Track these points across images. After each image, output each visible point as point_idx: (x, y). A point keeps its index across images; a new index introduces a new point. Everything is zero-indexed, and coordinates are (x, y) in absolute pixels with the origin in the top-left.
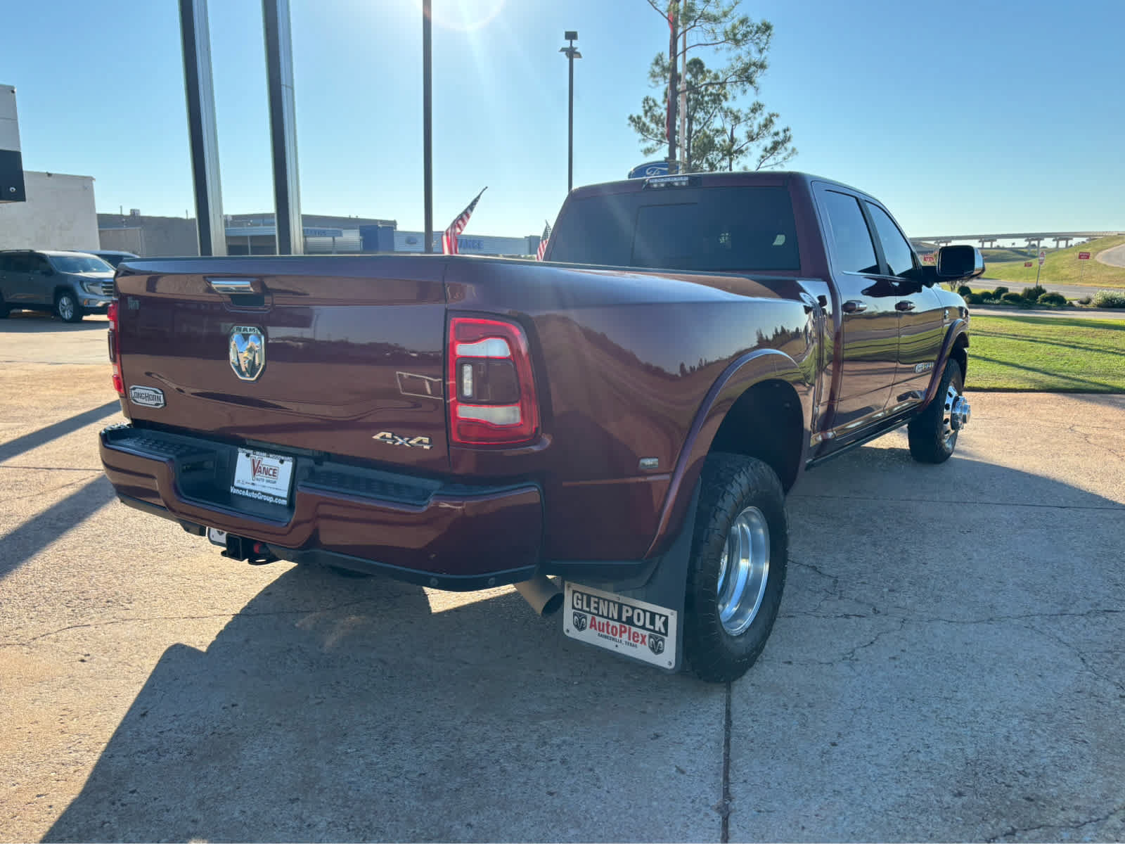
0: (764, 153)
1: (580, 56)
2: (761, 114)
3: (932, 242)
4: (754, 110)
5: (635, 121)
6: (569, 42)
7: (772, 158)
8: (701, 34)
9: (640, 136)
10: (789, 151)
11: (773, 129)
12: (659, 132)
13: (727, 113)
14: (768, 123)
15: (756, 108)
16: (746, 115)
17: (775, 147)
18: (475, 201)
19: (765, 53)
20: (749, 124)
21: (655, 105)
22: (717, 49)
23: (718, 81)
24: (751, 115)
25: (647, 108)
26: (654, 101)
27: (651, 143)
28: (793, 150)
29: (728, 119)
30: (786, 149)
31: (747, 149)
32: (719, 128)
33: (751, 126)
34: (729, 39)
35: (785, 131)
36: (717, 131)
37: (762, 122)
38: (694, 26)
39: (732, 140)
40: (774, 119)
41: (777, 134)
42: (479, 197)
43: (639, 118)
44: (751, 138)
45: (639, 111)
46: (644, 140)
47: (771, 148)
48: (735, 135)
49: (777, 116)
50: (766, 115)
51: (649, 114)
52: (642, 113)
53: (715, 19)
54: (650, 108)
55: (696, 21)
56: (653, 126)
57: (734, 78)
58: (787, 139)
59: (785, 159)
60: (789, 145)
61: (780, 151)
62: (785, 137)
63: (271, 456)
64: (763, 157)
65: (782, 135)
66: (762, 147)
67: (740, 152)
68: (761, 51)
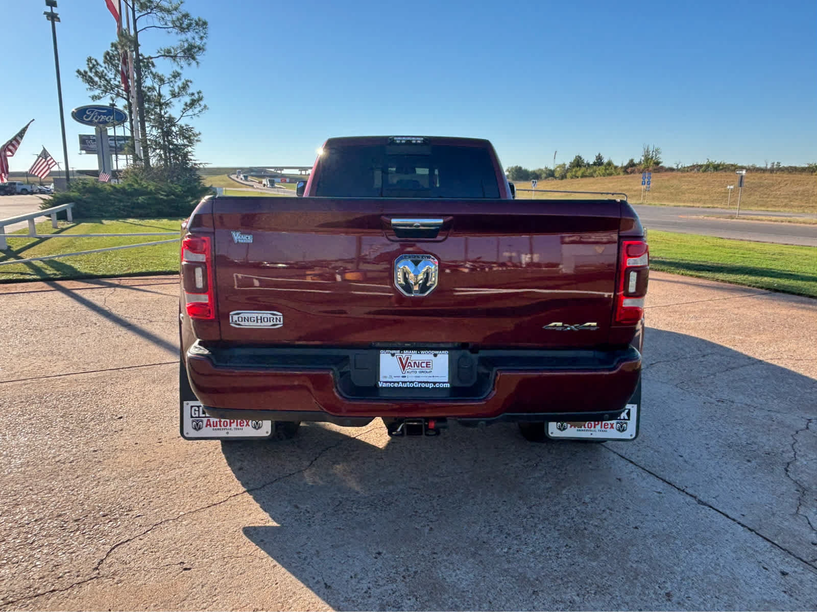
0: (185, 107)
1: (59, 21)
2: (180, 79)
3: (273, 170)
4: (174, 77)
5: (83, 75)
6: (49, 7)
7: (191, 110)
8: (155, 19)
9: (87, 86)
10: (202, 107)
11: (190, 91)
12: (102, 84)
13: (155, 76)
14: (185, 87)
15: (176, 75)
16: (169, 79)
17: (193, 103)
18: (24, 131)
19: (205, 40)
20: (172, 85)
21: (98, 64)
22: (168, 32)
23: (170, 54)
24: (173, 79)
25: (91, 65)
26: (96, 61)
27: (97, 92)
28: (205, 106)
29: (156, 80)
30: (200, 105)
31: (171, 102)
32: (150, 86)
33: (173, 87)
34: (177, 26)
35: (198, 93)
36: (149, 88)
37: (181, 85)
38: (150, 13)
39: (160, 95)
40: (189, 84)
41: (193, 94)
42: (27, 127)
43: (86, 72)
44: (174, 95)
45: (84, 68)
46: (90, 89)
47: (190, 104)
48: (162, 92)
49: (191, 82)
50: (183, 80)
51: (93, 70)
52: (87, 69)
53: (169, 11)
54: (94, 66)
55: (152, 9)
56: (96, 79)
57: (182, 54)
58: (200, 99)
59: (200, 112)
60: (202, 103)
61: (196, 106)
62: (199, 97)
63: (422, 352)
64: (184, 109)
65: (196, 96)
66: (183, 103)
67: (167, 104)
68: (201, 38)
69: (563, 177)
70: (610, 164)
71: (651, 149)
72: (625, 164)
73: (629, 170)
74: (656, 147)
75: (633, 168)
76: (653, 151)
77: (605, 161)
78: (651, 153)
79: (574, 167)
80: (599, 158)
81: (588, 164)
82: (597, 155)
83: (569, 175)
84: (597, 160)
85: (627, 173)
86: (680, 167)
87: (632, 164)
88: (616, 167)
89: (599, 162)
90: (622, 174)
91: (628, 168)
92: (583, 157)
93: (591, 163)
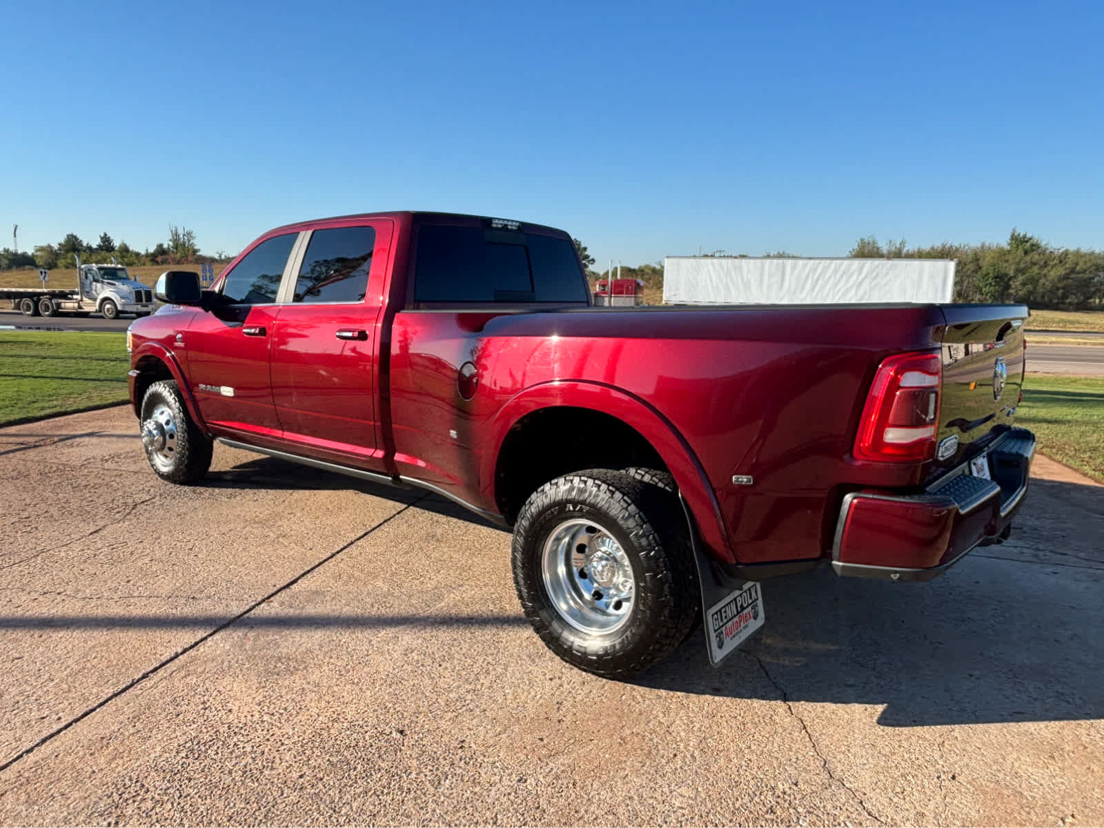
69: (51, 266)
70: (125, 250)
71: (181, 232)
72: (152, 250)
73: (159, 259)
74: (187, 229)
75: (165, 257)
76: (184, 235)
77: (117, 243)
78: (181, 236)
79: (67, 251)
80: (106, 240)
81: (90, 248)
82: (102, 235)
83: (61, 262)
84: (104, 242)
85: (157, 263)
86: (223, 257)
87: (161, 251)
88: (138, 254)
89: (106, 245)
90: (148, 263)
91: (157, 257)
92: (80, 237)
93: (94, 246)
